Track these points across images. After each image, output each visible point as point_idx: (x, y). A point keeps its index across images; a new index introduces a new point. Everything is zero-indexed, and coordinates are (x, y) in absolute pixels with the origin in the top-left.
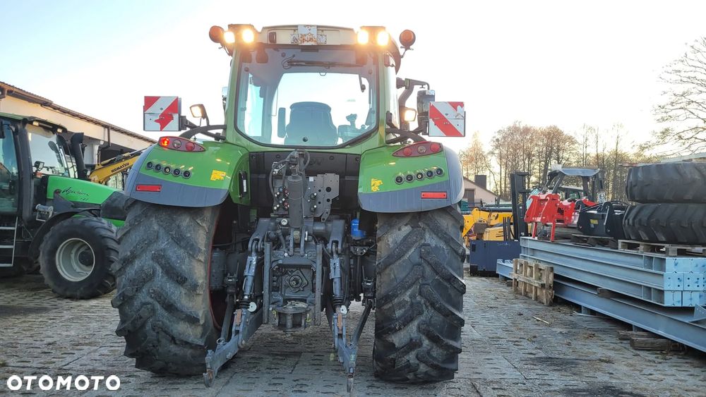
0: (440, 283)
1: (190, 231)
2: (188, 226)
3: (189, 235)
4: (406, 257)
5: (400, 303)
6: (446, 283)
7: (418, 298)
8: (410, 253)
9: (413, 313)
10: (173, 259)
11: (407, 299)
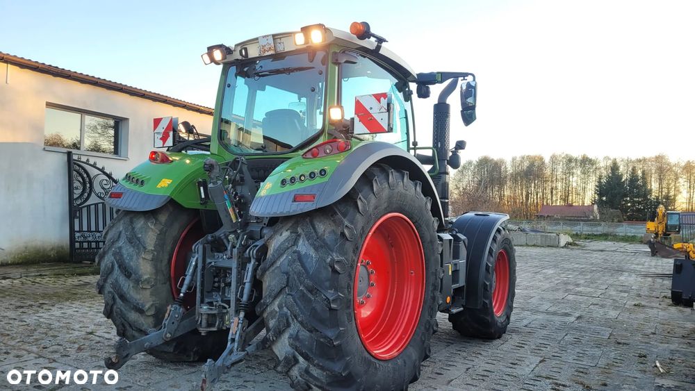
0: (303, 295)
1: (142, 232)
2: (142, 228)
3: (140, 236)
4: (278, 264)
5: (271, 312)
6: (309, 295)
7: (285, 309)
8: (282, 260)
9: (280, 325)
10: (125, 256)
11: (277, 309)
